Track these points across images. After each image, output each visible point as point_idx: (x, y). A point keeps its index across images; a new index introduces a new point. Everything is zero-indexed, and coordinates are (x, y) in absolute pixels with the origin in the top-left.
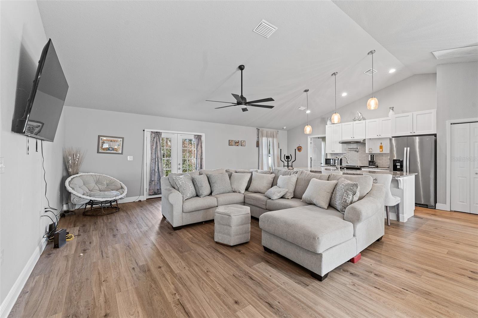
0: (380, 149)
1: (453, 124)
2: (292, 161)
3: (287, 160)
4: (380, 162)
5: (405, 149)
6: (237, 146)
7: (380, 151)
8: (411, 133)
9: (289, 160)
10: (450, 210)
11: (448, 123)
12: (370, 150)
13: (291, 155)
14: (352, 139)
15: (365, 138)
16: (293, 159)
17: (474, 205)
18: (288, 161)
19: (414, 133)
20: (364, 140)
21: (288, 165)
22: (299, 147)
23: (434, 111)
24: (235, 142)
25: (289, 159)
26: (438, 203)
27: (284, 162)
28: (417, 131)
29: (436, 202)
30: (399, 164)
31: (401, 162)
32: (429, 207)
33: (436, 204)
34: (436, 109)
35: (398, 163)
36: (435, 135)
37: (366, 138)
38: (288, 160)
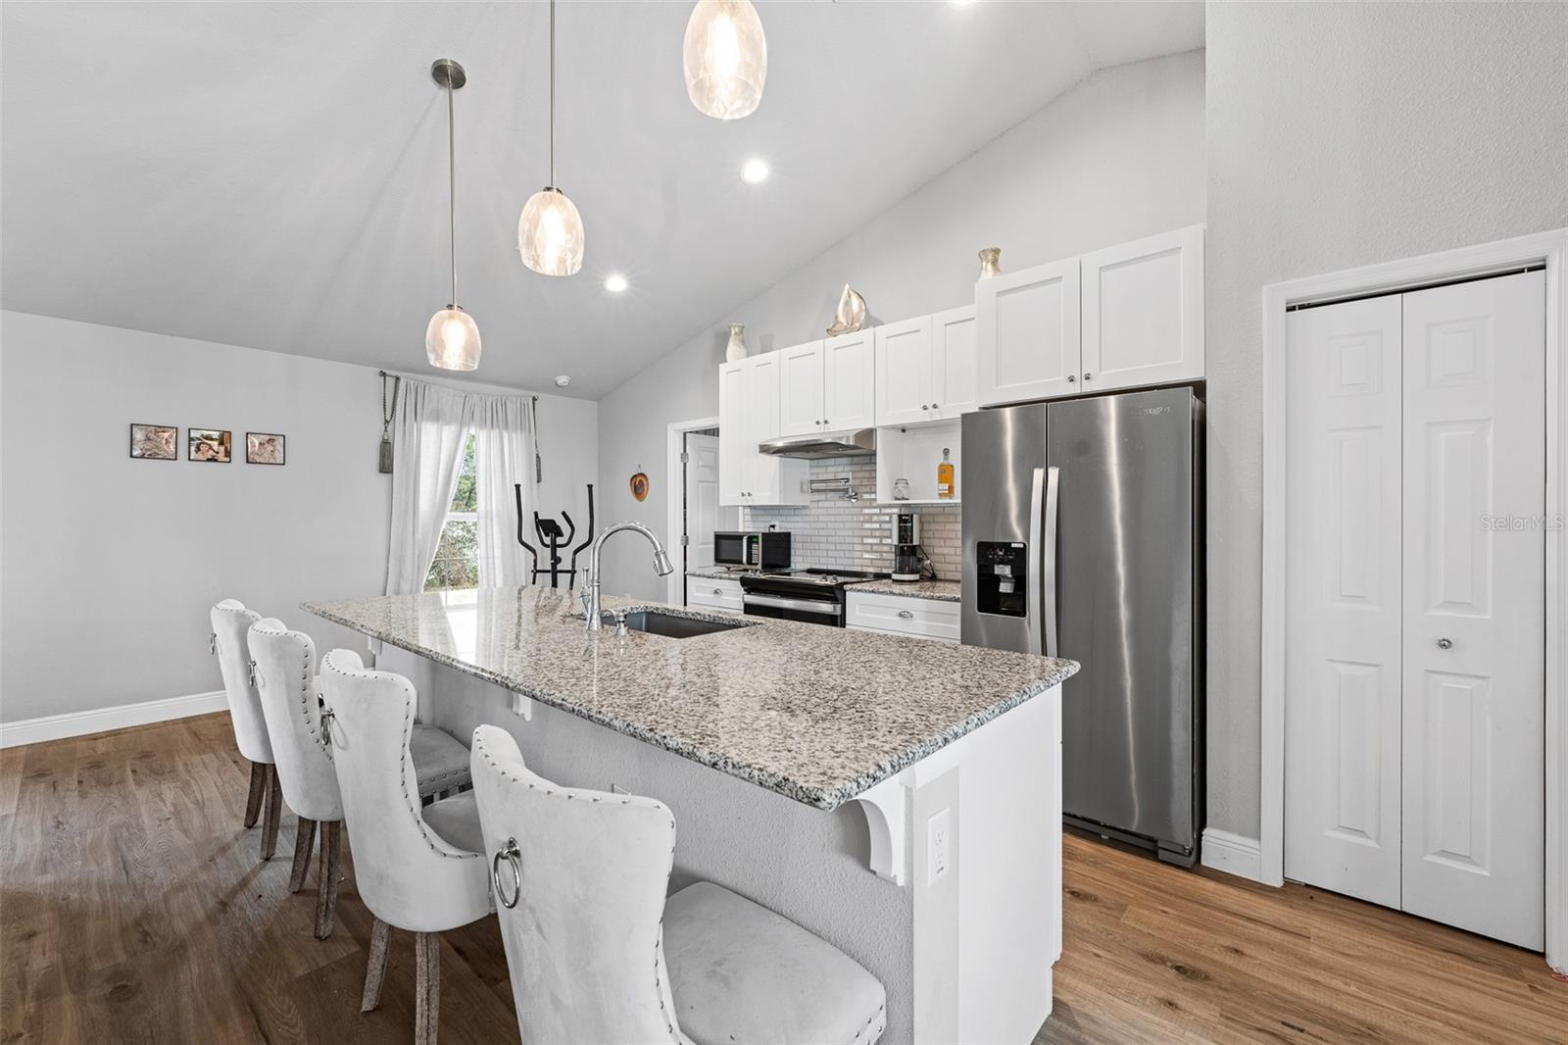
0: (940, 482)
1: (1302, 307)
2: (574, 545)
3: (547, 540)
4: (945, 551)
5: (1038, 474)
6: (213, 460)
7: (941, 495)
8: (1072, 380)
9: (560, 541)
10: (1278, 883)
11: (1271, 300)
12: (901, 486)
13: (564, 514)
14: (822, 428)
15: (871, 426)
16: (581, 537)
17: (1429, 858)
18: (554, 546)
19: (1087, 378)
20: (868, 435)
21: (554, 566)
22: (639, 478)
23: (1190, 238)
24: (191, 439)
25: (561, 535)
26: (1214, 827)
27: (534, 551)
28: (1100, 371)
29: (1201, 821)
30: (1007, 570)
31: (1018, 558)
32: (1162, 854)
33: (1200, 836)
34: (1202, 226)
35: (1003, 562)
36: (1199, 388)
37: (877, 425)
38: (553, 541)
